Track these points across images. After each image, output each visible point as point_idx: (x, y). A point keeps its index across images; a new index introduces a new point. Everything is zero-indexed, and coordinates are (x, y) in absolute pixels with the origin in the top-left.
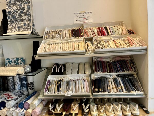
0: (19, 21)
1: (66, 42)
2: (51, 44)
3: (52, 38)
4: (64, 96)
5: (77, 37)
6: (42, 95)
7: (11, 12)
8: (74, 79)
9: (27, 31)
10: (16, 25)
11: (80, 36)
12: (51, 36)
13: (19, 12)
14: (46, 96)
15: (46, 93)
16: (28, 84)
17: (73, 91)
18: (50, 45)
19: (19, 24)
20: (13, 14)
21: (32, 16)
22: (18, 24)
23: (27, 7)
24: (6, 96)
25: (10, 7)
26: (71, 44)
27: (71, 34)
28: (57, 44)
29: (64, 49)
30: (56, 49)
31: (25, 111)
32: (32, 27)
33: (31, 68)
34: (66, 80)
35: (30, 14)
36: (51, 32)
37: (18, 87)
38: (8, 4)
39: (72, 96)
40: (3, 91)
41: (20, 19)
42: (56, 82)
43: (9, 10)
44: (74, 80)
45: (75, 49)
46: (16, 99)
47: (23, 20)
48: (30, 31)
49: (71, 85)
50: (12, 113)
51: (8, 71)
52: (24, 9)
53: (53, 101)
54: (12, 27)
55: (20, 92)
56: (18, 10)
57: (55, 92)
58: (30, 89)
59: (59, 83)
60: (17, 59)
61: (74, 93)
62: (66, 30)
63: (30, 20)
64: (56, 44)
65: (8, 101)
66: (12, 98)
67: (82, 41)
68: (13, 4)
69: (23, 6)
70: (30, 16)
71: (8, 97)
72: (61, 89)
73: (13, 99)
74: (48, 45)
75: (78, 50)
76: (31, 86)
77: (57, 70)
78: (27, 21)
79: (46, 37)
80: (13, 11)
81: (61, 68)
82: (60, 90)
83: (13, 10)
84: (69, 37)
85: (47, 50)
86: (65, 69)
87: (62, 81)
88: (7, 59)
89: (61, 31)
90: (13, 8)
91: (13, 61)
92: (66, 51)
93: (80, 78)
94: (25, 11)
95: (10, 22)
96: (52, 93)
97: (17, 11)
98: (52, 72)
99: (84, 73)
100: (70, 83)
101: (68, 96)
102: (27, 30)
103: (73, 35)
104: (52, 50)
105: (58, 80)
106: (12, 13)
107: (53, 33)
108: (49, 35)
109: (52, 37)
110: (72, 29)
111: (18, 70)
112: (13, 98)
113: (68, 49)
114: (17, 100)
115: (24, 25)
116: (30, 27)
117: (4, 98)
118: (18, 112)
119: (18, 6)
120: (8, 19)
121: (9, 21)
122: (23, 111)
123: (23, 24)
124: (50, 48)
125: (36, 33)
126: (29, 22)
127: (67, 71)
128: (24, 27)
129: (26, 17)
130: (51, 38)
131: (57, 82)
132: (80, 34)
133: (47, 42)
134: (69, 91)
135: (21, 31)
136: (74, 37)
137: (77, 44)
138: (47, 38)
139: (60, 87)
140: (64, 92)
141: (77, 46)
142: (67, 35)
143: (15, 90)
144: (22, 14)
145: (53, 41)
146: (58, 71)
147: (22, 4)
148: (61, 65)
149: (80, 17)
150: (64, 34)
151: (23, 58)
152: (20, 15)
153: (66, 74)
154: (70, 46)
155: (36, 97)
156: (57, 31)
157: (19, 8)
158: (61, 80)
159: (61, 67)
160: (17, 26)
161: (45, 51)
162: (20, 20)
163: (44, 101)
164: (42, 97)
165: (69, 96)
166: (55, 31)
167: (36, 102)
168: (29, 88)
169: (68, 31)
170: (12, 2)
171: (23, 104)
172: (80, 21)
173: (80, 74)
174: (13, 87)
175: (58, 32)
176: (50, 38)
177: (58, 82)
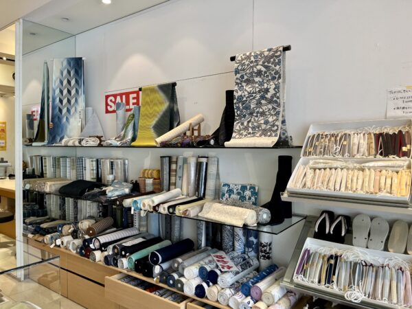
0: (255, 114)
1: (358, 166)
2: (320, 169)
3: (324, 154)
4: (343, 297)
5: (391, 157)
6: (289, 281)
7: (243, 98)
8: (372, 262)
9: (269, 136)
10: (249, 122)
11: (401, 154)
12: (321, 148)
13: (258, 96)
14: (298, 285)
15: (299, 279)
16: (259, 244)
17: (367, 293)
18: (317, 171)
19: (255, 120)
20: (246, 101)
21: (282, 104)
22: (253, 120)
23: (273, 86)
24: (218, 261)
25: (241, 88)
26: (370, 175)
27: (373, 145)
28: (333, 170)
29: (349, 186)
30: (331, 185)
31: (252, 302)
32: (279, 128)
33: (270, 215)
34: (351, 259)
35: (278, 100)
36: (322, 138)
37: (239, 246)
38: (239, 81)
39: (363, 303)
40: (213, 248)
41: (258, 110)
42: (323, 258)
43: (240, 93)
44: (371, 265)
45: (380, 189)
46: (237, 273)
47: (263, 114)
48: (276, 136)
49: (362, 276)
50: (228, 300)
51: (228, 213)
52: (267, 90)
53: (314, 300)
54: (241, 127)
55: (244, 259)
56: (256, 93)
57: (319, 282)
58: (263, 256)
59: (332, 262)
60: (244, 188)
61: (369, 297)
62: (362, 135)
63: (278, 113)
64: (331, 169)
65: (221, 272)
66: (229, 267)
67: (405, 168)
68: (248, 82)
69: (266, 86)
70: (279, 105)
71: (221, 264)
72: (335, 278)
73: (231, 271)
74: (312, 171)
75: (389, 195)
76: (265, 251)
77: (329, 229)
78: (272, 115)
79: (309, 149)
80: (247, 96)
81: (339, 225)
82: (333, 282)
83: (246, 93)
84: (366, 154)
85: (308, 184)
86: (350, 228)
87: (340, 261)
88: (224, 185)
89: (347, 136)
90: (247, 89)
91: (235, 191)
92: (354, 191)
93: (392, 264)
94: (269, 96)
95: (238, 115)
96: (313, 282)
97: (254, 95)
98: (317, 231)
99: (404, 250)
100: (360, 270)
101: (351, 301)
102: (269, 134)
103: (381, 148)
104: (320, 184)
105: (328, 254)
106: (245, 99)
107: (327, 140)
108: (316, 145)
109: (322, 150)
110: (377, 132)
111: (246, 217)
112: (231, 269)
113: (362, 189)
114: (238, 275)
115: (264, 124)
116: (276, 128)
117: (215, 264)
118: (239, 300)
119: (257, 85)
120: (236, 110)
121: (236, 114)
122: (249, 303)
123: (262, 122)
124: (316, 180)
125: (287, 137)
126: (275, 118)
127: (354, 236)
128: (263, 126)
129: (270, 106)
130: (320, 152)
131: (326, 259)
132: (400, 149)
133: (311, 162)
134: (357, 290)
135: (258, 135)
136: (381, 154)
137: (389, 177)
138: (311, 152)
139: (334, 274)
140: (342, 287)
141: (389, 181)
142: (364, 148)
143: (233, 250)
144: (263, 102)
145: (325, 161)
146: (332, 233)
147: (265, 81)
148: (339, 216)
149: (405, 100)
150: (354, 144)
151: (254, 188)
152: (259, 104)
153: (352, 244)
154: (367, 179)
155: (276, 280)
156: (338, 135)
157: (257, 90)
158: (336, 257)
159: (340, 222)
160: (250, 125)
161: (305, 184)
162: (258, 112)
163: (293, 294)
164: (288, 285)
165: (355, 301)
166: (333, 135)
167: (276, 292)
168: (261, 254)
169: (366, 135)
170: (246, 77)
171: (250, 288)
172: (405, 110)
173: (391, 253)
174: (231, 243)
175: (338, 138)
176: (318, 152)
177: (328, 260)
